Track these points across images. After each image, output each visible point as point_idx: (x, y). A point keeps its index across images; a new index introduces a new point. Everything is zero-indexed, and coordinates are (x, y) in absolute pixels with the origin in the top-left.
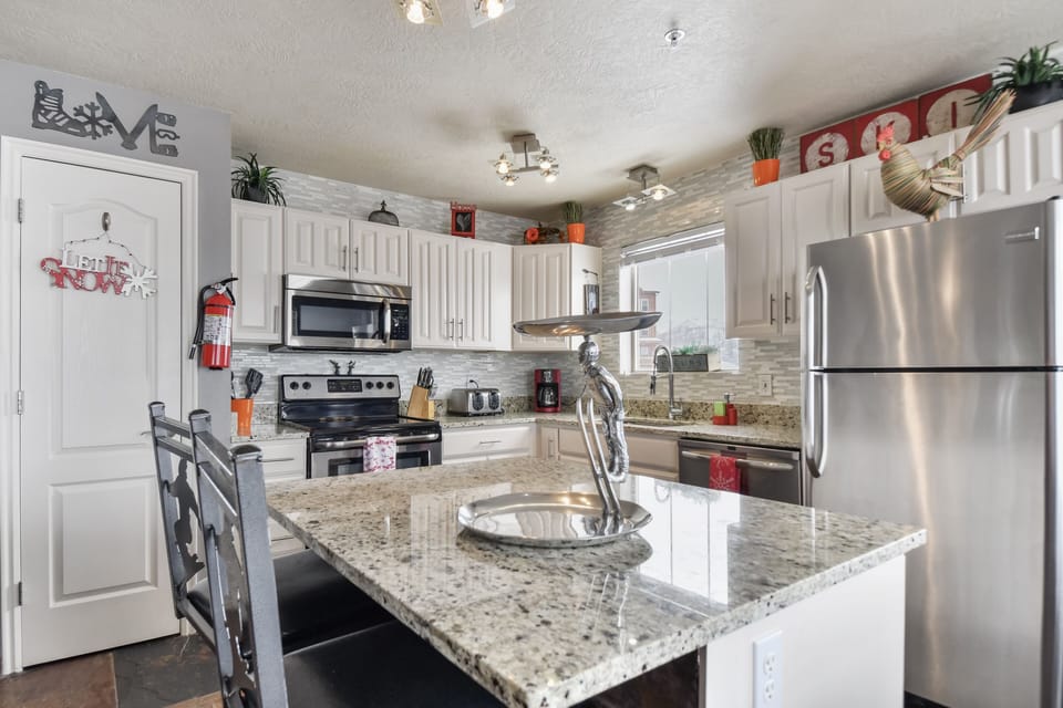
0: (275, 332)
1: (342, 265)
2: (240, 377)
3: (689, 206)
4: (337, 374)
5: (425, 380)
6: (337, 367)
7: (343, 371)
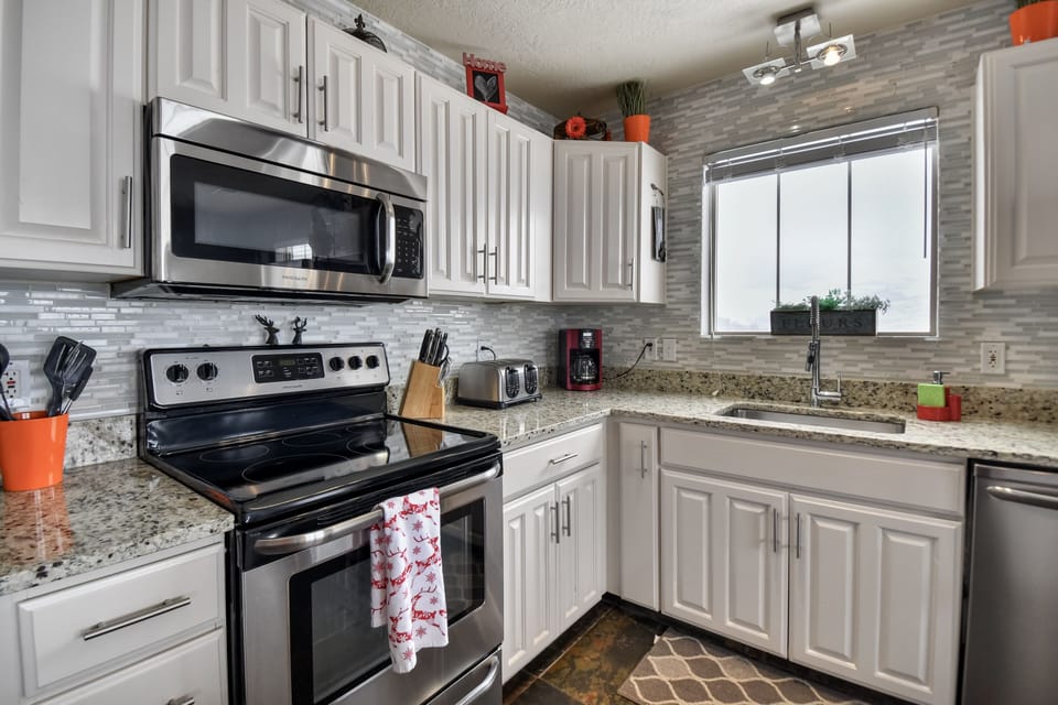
0: (122, 246)
1: (293, 109)
2: (33, 358)
3: (839, 89)
4: (272, 344)
5: (433, 348)
6: (272, 330)
7: (284, 338)
